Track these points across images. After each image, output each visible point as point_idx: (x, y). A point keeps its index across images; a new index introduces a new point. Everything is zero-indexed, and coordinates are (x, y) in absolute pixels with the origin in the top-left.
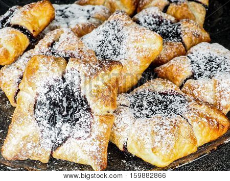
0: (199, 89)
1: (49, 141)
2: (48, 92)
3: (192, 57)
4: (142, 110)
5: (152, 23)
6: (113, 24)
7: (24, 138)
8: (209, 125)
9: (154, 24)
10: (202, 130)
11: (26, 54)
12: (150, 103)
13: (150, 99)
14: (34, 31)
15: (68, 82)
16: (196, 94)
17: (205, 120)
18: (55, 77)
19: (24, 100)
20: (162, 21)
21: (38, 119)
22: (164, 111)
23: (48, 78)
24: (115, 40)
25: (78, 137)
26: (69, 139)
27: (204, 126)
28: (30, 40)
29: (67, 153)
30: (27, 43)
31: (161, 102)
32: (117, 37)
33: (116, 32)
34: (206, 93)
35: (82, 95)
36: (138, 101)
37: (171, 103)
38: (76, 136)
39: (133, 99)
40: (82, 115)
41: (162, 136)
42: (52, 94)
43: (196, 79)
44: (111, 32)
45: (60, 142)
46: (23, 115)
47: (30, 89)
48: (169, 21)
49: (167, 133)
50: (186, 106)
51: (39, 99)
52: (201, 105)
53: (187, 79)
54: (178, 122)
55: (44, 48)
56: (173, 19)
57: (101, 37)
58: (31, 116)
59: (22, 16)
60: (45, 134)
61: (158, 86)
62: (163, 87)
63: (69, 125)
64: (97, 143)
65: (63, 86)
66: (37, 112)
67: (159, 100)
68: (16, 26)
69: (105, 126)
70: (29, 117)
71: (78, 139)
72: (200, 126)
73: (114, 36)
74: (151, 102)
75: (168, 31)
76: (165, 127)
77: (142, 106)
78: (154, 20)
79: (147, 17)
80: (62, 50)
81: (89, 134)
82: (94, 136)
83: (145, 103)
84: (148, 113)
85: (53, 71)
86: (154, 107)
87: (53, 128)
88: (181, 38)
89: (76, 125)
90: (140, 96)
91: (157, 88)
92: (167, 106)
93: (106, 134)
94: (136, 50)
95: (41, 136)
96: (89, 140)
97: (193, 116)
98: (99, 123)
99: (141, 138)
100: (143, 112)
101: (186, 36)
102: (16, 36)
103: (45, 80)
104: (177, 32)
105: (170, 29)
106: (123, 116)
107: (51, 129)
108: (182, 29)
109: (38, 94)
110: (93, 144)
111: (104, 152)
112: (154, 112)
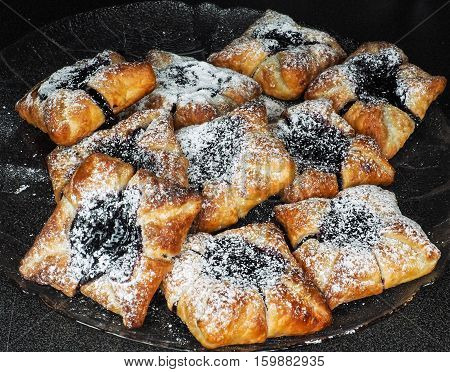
0: (314, 259)
1: (78, 270)
2: (94, 209)
3: (337, 205)
4: (218, 264)
5: (310, 127)
6: (233, 123)
7: (49, 257)
8: (293, 313)
9: (312, 130)
10: (280, 317)
11: (96, 136)
12: (233, 258)
13: (238, 252)
14: (115, 106)
15: (125, 202)
16: (308, 265)
17: (290, 305)
18: (108, 191)
19: (63, 209)
20: (327, 129)
21: (73, 239)
22: (244, 275)
23: (99, 190)
24: (228, 148)
25: (114, 277)
26: (104, 276)
27: (285, 313)
28: (107, 117)
29: (97, 293)
30: (102, 121)
31: (248, 262)
32: (231, 144)
33: (234, 136)
34: (321, 267)
35: (137, 224)
36: (221, 250)
37: (261, 266)
38: (112, 275)
39: (213, 246)
40: (129, 251)
41: (215, 309)
42: (100, 211)
43: (321, 241)
44: (228, 134)
45: (92, 277)
46: (56, 228)
47: (73, 197)
48: (338, 132)
49: (224, 307)
50: (277, 278)
51: (81, 214)
52: (297, 283)
53: (310, 237)
54: (247, 297)
55: (121, 134)
56: (347, 129)
57: (211, 137)
58: (66, 232)
59: (105, 79)
60: (75, 261)
61: (258, 235)
62: (263, 240)
63: (108, 257)
64: (136, 292)
65: (118, 205)
66: (75, 230)
67: (247, 257)
68: (93, 93)
69: (153, 273)
70: (63, 233)
71: (114, 279)
72: (278, 310)
73: (229, 142)
74: (235, 257)
75: (327, 149)
76: (224, 299)
77: (220, 259)
78: (315, 123)
79: (305, 116)
80: (143, 145)
81: (127, 278)
82: (133, 282)
83: (225, 257)
84: (220, 272)
85: (108, 182)
86: (235, 266)
87: (88, 256)
88: (340, 168)
89: (117, 261)
90: (227, 243)
91: (255, 239)
92: (254, 269)
93: (151, 284)
94: (247, 175)
95: (69, 261)
96: (126, 284)
97: (275, 295)
98: (144, 268)
99: (194, 303)
100: (217, 269)
101: (348, 166)
102: (87, 108)
103: (94, 192)
104: (340, 155)
105: (331, 147)
106: (186, 266)
107: (85, 256)
108: (350, 152)
109: (81, 207)
110: (129, 292)
111: (143, 306)
112: (231, 273)
